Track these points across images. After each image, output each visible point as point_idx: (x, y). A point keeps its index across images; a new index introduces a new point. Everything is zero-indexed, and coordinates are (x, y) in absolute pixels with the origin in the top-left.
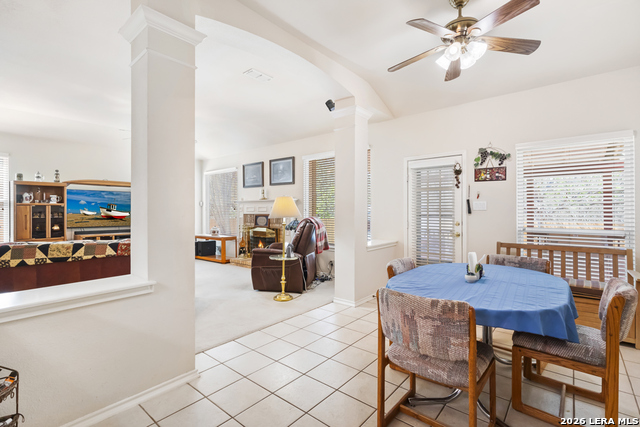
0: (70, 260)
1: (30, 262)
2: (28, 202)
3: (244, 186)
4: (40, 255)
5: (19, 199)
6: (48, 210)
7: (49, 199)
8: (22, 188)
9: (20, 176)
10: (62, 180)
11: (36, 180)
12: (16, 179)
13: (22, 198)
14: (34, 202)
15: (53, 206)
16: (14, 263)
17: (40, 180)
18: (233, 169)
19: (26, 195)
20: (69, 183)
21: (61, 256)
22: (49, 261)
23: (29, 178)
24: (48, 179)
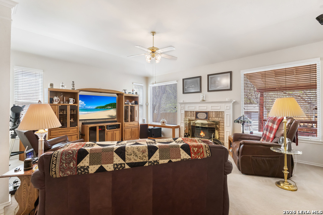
0: (147, 164)
1: (109, 167)
2: (56, 103)
3: (184, 93)
4: (117, 160)
5: (51, 101)
6: (69, 108)
7: (68, 101)
8: (53, 93)
9: (52, 85)
10: (77, 88)
11: (61, 88)
12: (49, 87)
13: (53, 100)
14: (60, 103)
15: (71, 106)
16: (93, 169)
17: (64, 88)
18: (175, 82)
19: (55, 98)
20: (81, 90)
21: (139, 160)
22: (127, 167)
23: (58, 87)
24: (68, 87)
